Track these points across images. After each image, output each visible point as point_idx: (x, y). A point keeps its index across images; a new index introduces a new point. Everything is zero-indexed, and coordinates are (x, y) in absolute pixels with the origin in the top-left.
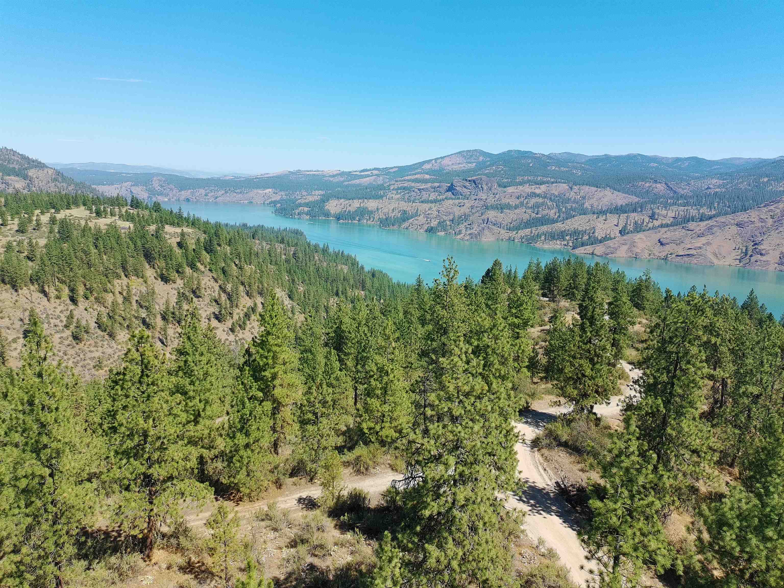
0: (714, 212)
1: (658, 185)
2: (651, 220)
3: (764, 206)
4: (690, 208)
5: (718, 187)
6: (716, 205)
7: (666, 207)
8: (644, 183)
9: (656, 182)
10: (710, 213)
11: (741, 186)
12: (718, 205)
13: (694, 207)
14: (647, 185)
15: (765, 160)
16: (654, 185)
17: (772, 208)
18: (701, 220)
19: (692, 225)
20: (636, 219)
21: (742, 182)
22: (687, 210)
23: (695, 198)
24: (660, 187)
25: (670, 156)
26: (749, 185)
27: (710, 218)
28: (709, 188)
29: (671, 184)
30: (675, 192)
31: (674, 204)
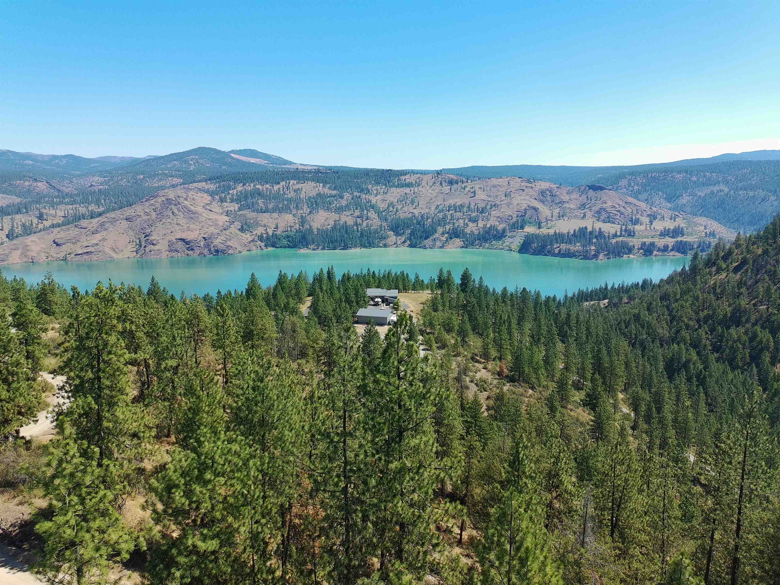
0: (102, 209)
1: (39, 184)
2: (40, 221)
3: (146, 201)
4: (78, 206)
5: (101, 184)
6: (103, 201)
7: (53, 207)
8: (22, 182)
9: (35, 180)
10: (99, 210)
11: (122, 183)
12: (105, 201)
13: (82, 205)
14: (27, 183)
15: (136, 159)
16: (35, 184)
17: (152, 202)
18: (92, 217)
19: (84, 223)
20: (23, 220)
21: (122, 179)
22: (76, 208)
23: (81, 196)
24: (42, 186)
25: (45, 154)
26: (129, 182)
27: (100, 215)
28: (92, 186)
29: (54, 182)
30: (59, 191)
31: (61, 203)
